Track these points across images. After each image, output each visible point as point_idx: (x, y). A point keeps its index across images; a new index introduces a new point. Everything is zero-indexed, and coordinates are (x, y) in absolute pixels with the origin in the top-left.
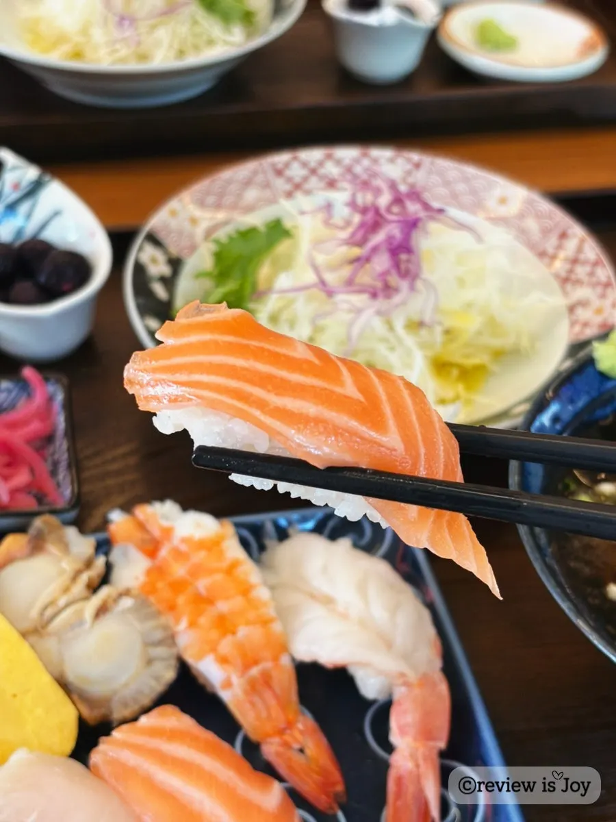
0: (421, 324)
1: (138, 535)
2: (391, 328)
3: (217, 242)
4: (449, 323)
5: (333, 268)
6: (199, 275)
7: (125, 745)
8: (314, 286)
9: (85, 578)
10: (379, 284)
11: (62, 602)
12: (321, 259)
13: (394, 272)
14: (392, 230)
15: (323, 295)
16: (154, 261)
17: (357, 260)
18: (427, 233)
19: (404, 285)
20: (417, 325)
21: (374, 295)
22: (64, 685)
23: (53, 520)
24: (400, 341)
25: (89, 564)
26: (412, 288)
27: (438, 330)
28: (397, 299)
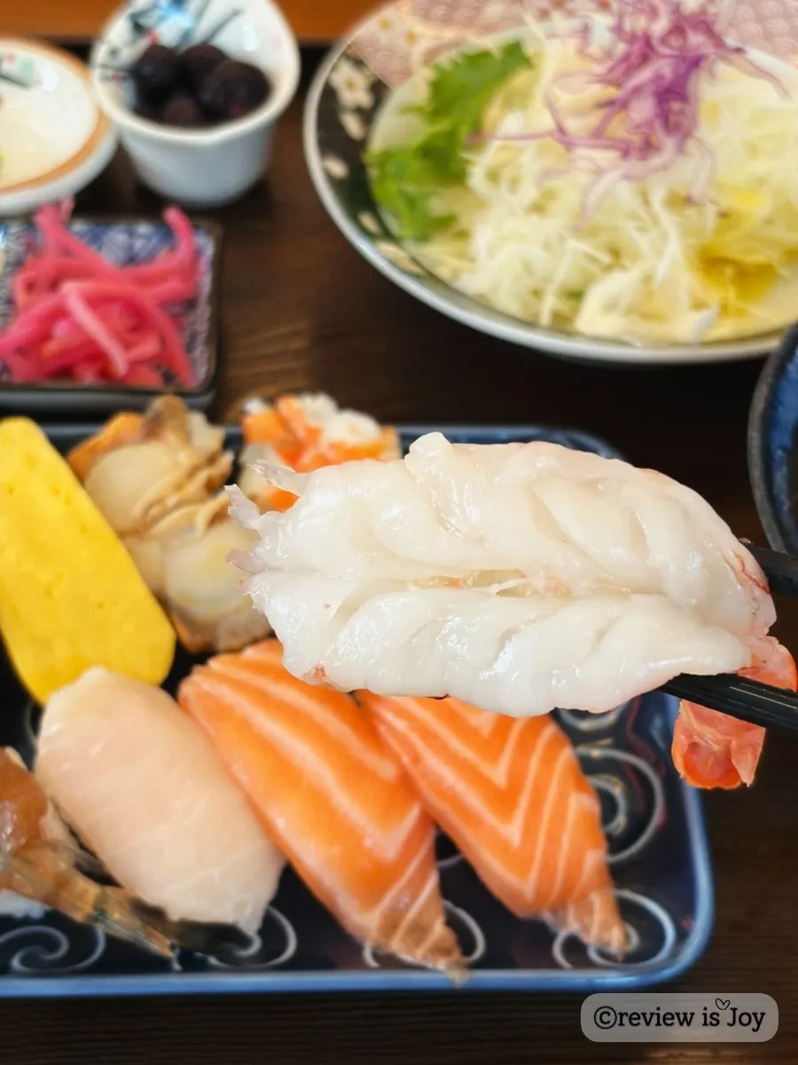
0: (688, 201)
1: (279, 433)
2: (646, 202)
3: (438, 68)
4: (726, 202)
5: (579, 112)
6: (408, 109)
7: (224, 679)
8: (549, 134)
9: (203, 476)
10: (637, 139)
11: (172, 501)
12: (565, 99)
13: (658, 125)
14: (663, 67)
15: (560, 149)
16: (350, 85)
17: (610, 104)
18: (712, 75)
19: (669, 144)
20: (682, 201)
21: (625, 153)
22: (163, 601)
23: (176, 402)
24: (655, 221)
25: (211, 460)
26: (680, 149)
27: (711, 212)
28: (656, 161)
